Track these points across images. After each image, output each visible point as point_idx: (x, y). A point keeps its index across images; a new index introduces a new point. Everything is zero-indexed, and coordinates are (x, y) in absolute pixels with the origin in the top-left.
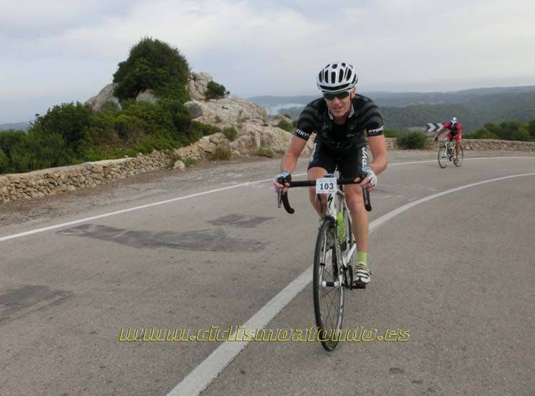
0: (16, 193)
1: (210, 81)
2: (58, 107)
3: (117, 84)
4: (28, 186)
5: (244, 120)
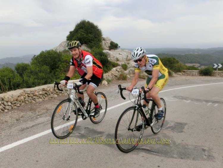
0: (28, 100)
1: (111, 41)
3: (68, 41)
4: (34, 95)
5: (129, 60)
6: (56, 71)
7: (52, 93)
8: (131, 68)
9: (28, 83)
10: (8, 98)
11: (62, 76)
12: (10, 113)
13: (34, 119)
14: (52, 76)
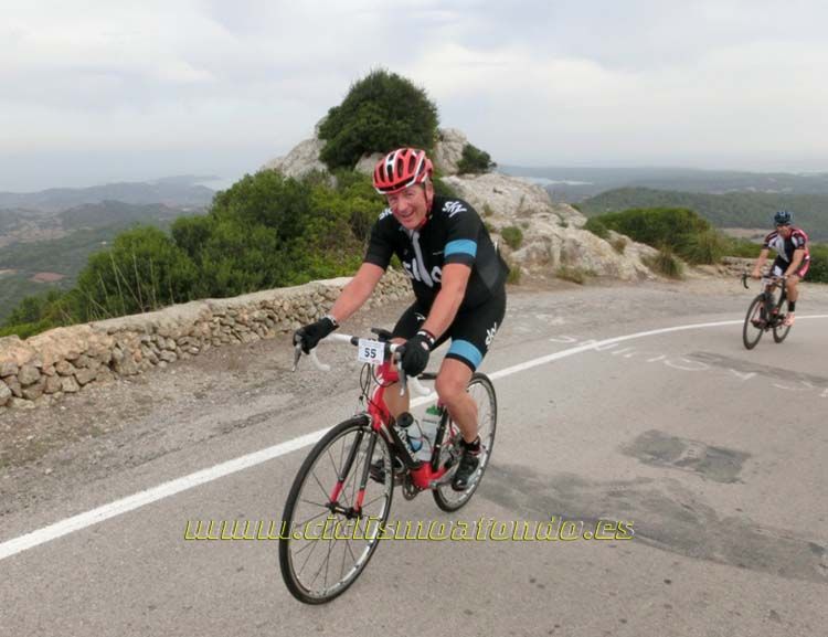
0: (220, 334)
1: (465, 143)
2: (247, 177)
3: (325, 142)
4: (237, 322)
5: (529, 213)
6: (295, 244)
7: (287, 317)
8: (534, 244)
9: (215, 279)
10: (169, 325)
11: (315, 263)
12: (173, 372)
13: (247, 399)
14: (283, 261)
